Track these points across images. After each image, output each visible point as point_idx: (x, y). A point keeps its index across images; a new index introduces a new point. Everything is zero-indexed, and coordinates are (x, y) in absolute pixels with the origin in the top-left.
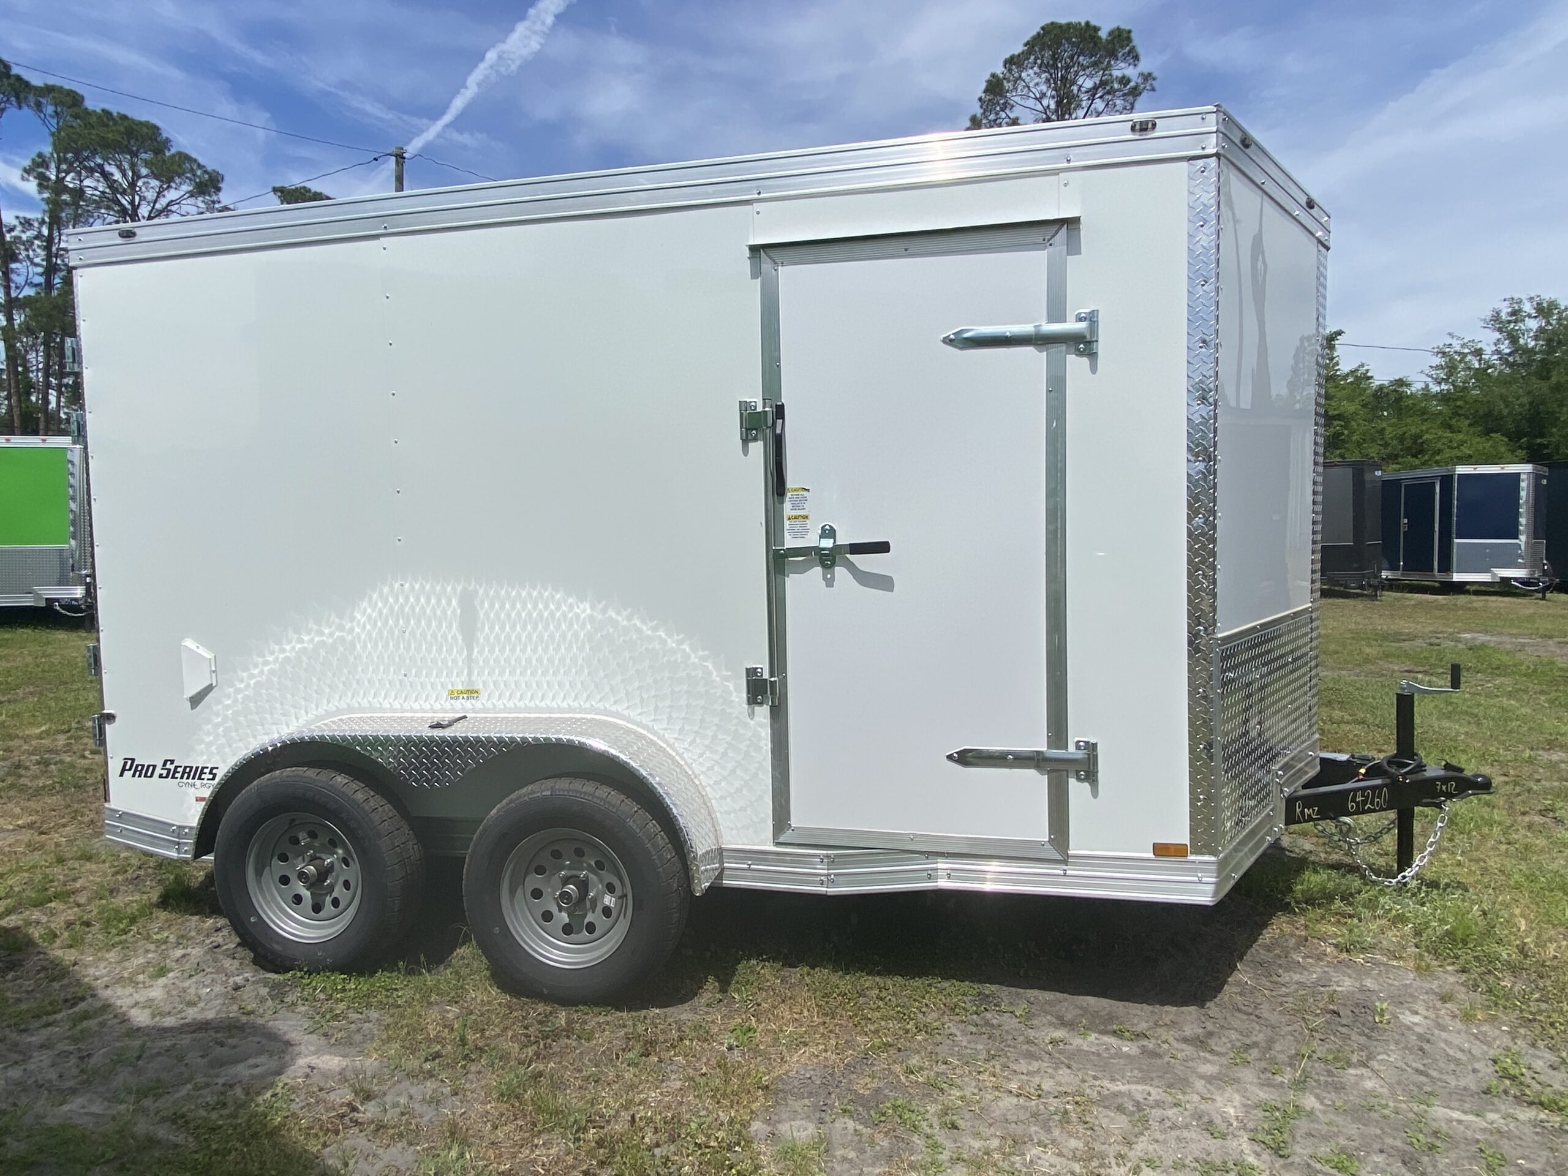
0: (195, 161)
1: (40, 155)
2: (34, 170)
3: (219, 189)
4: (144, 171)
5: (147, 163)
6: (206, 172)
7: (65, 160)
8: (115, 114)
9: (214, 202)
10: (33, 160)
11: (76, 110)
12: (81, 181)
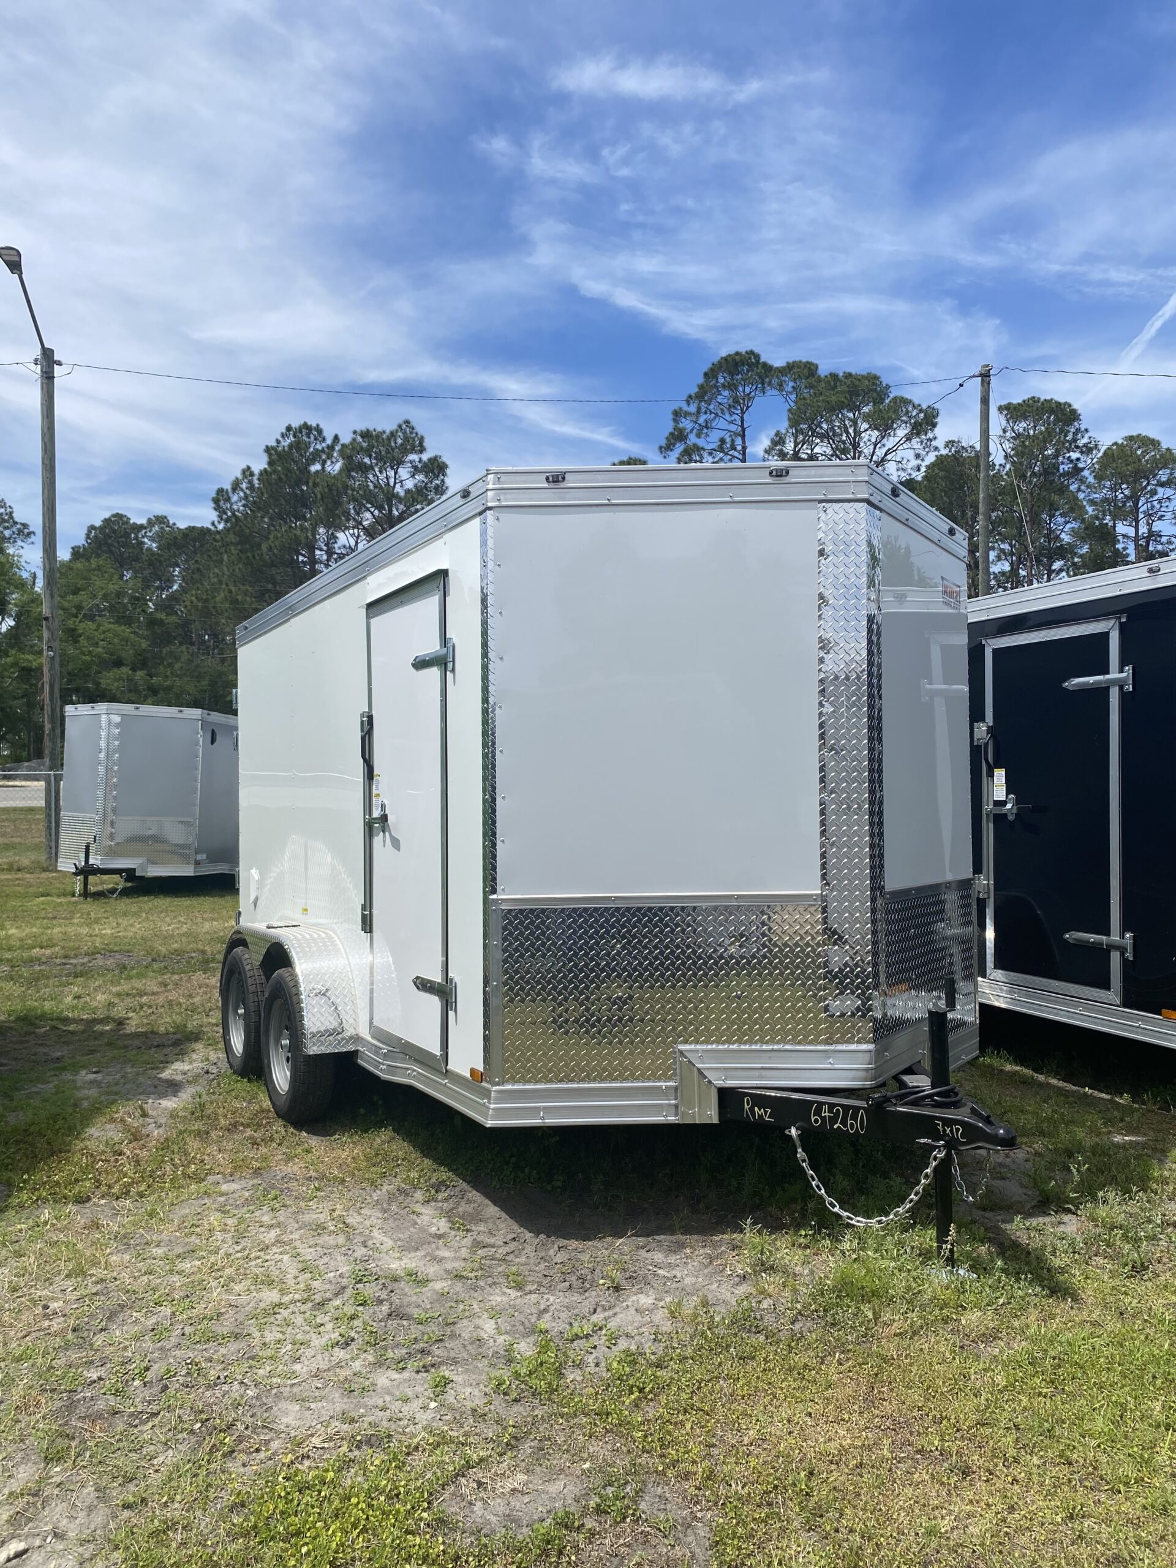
0: (910, 402)
1: (777, 434)
2: (773, 449)
3: (934, 425)
4: (865, 426)
5: (866, 418)
6: (921, 411)
7: (801, 432)
8: (841, 374)
9: (930, 440)
10: (772, 440)
11: (812, 380)
12: (812, 450)
